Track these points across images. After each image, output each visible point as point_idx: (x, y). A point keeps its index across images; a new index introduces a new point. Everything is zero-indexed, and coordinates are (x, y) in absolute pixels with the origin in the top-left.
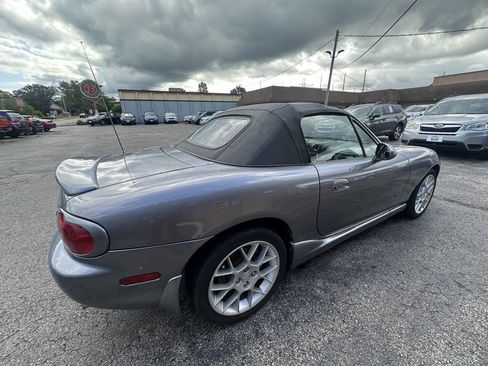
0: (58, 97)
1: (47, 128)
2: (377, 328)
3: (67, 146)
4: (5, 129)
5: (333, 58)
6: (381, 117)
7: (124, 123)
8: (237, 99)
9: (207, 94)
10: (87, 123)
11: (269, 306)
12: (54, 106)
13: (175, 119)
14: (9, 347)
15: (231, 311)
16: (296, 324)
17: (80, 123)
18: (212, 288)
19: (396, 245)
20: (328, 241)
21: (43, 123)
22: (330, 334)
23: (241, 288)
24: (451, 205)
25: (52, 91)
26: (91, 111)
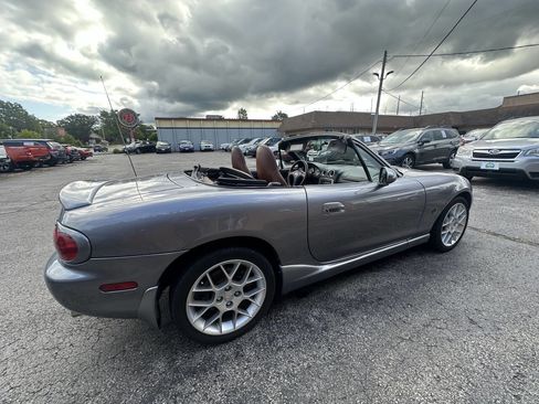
0: (97, 126)
1: (83, 157)
2: (363, 358)
3: (100, 174)
4: (44, 157)
5: (382, 80)
6: (432, 143)
7: (160, 152)
8: (277, 125)
9: (247, 120)
10: (123, 152)
11: (257, 330)
12: (93, 135)
13: (211, 146)
14: (8, 352)
15: (212, 330)
16: (279, 349)
17: (116, 152)
18: (190, 304)
19: (413, 279)
20: (326, 267)
21: (80, 152)
22: (311, 361)
23: (223, 308)
24: (494, 239)
25: (93, 121)
26: (128, 140)
